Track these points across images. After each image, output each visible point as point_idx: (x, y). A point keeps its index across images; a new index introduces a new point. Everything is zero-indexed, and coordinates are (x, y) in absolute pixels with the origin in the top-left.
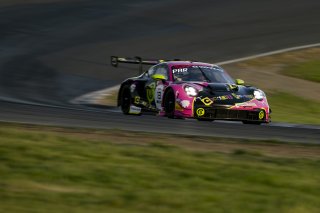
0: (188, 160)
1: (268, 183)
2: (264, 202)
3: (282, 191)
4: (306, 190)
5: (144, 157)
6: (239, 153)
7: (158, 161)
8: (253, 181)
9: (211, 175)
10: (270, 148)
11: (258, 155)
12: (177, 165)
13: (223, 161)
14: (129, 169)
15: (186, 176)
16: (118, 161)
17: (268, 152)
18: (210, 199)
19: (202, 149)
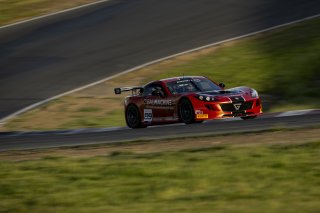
0: (74, 166)
1: (141, 175)
2: (140, 190)
3: (153, 179)
4: (173, 176)
5: (39, 169)
6: (115, 154)
7: (51, 170)
8: (129, 175)
9: (95, 175)
10: (140, 147)
11: (130, 153)
12: (66, 171)
13: (103, 162)
14: (28, 181)
15: (74, 179)
16: (18, 176)
17: (138, 150)
18: (97, 195)
19: (85, 155)
